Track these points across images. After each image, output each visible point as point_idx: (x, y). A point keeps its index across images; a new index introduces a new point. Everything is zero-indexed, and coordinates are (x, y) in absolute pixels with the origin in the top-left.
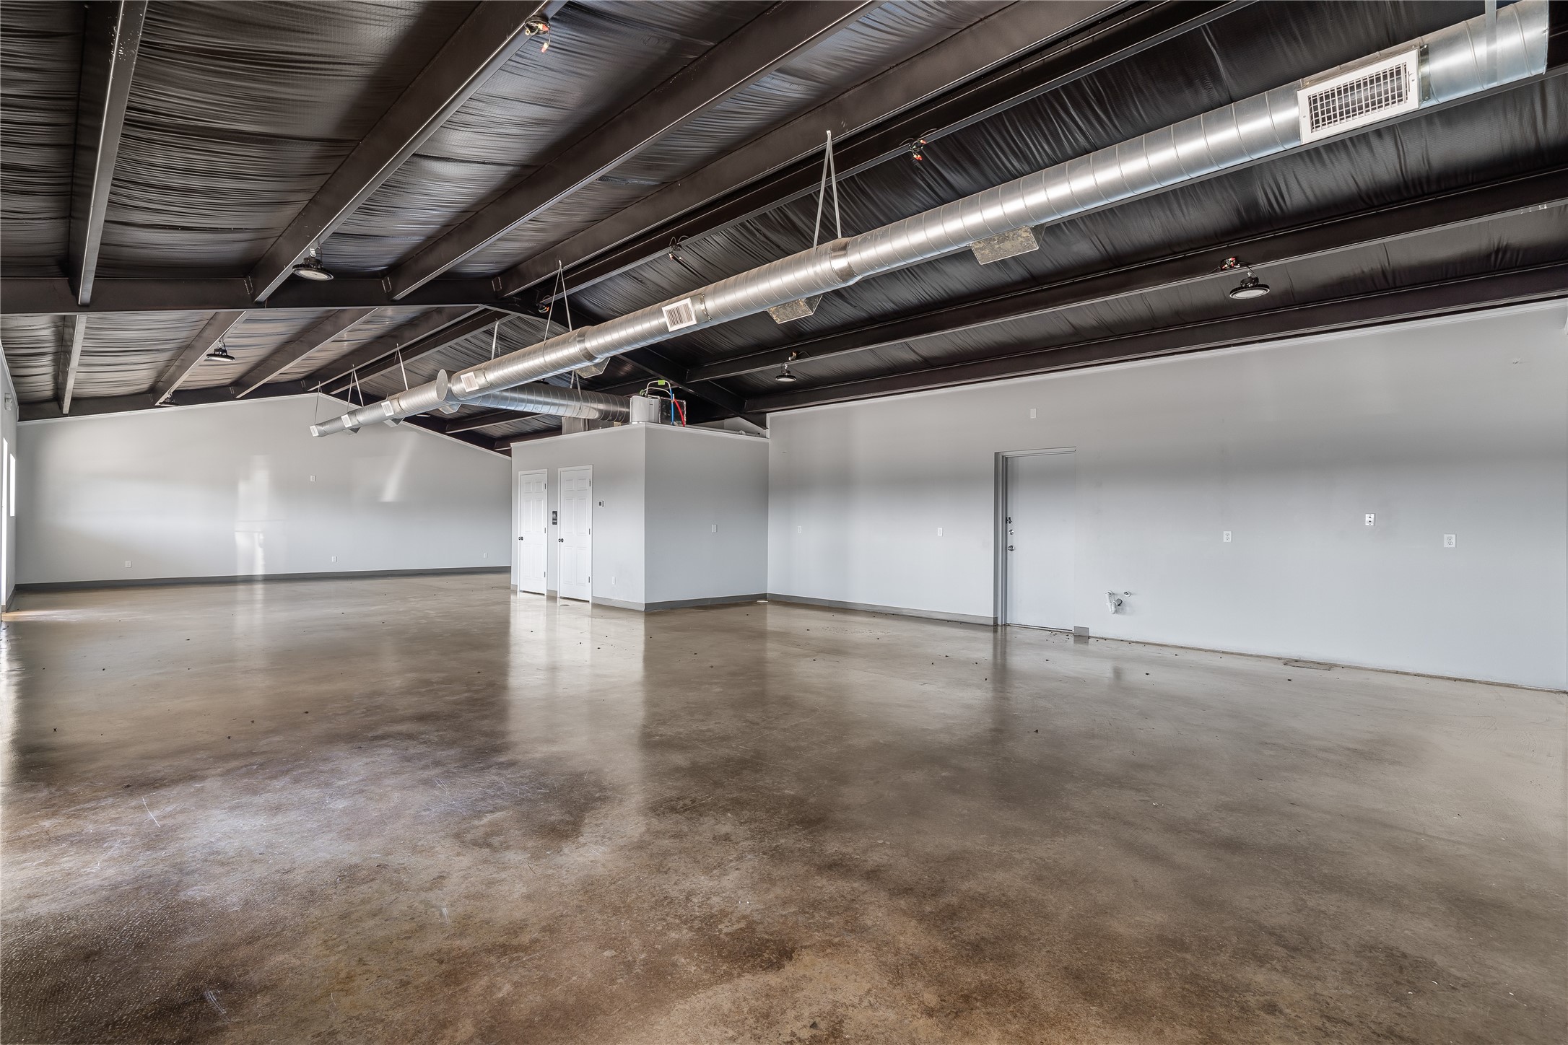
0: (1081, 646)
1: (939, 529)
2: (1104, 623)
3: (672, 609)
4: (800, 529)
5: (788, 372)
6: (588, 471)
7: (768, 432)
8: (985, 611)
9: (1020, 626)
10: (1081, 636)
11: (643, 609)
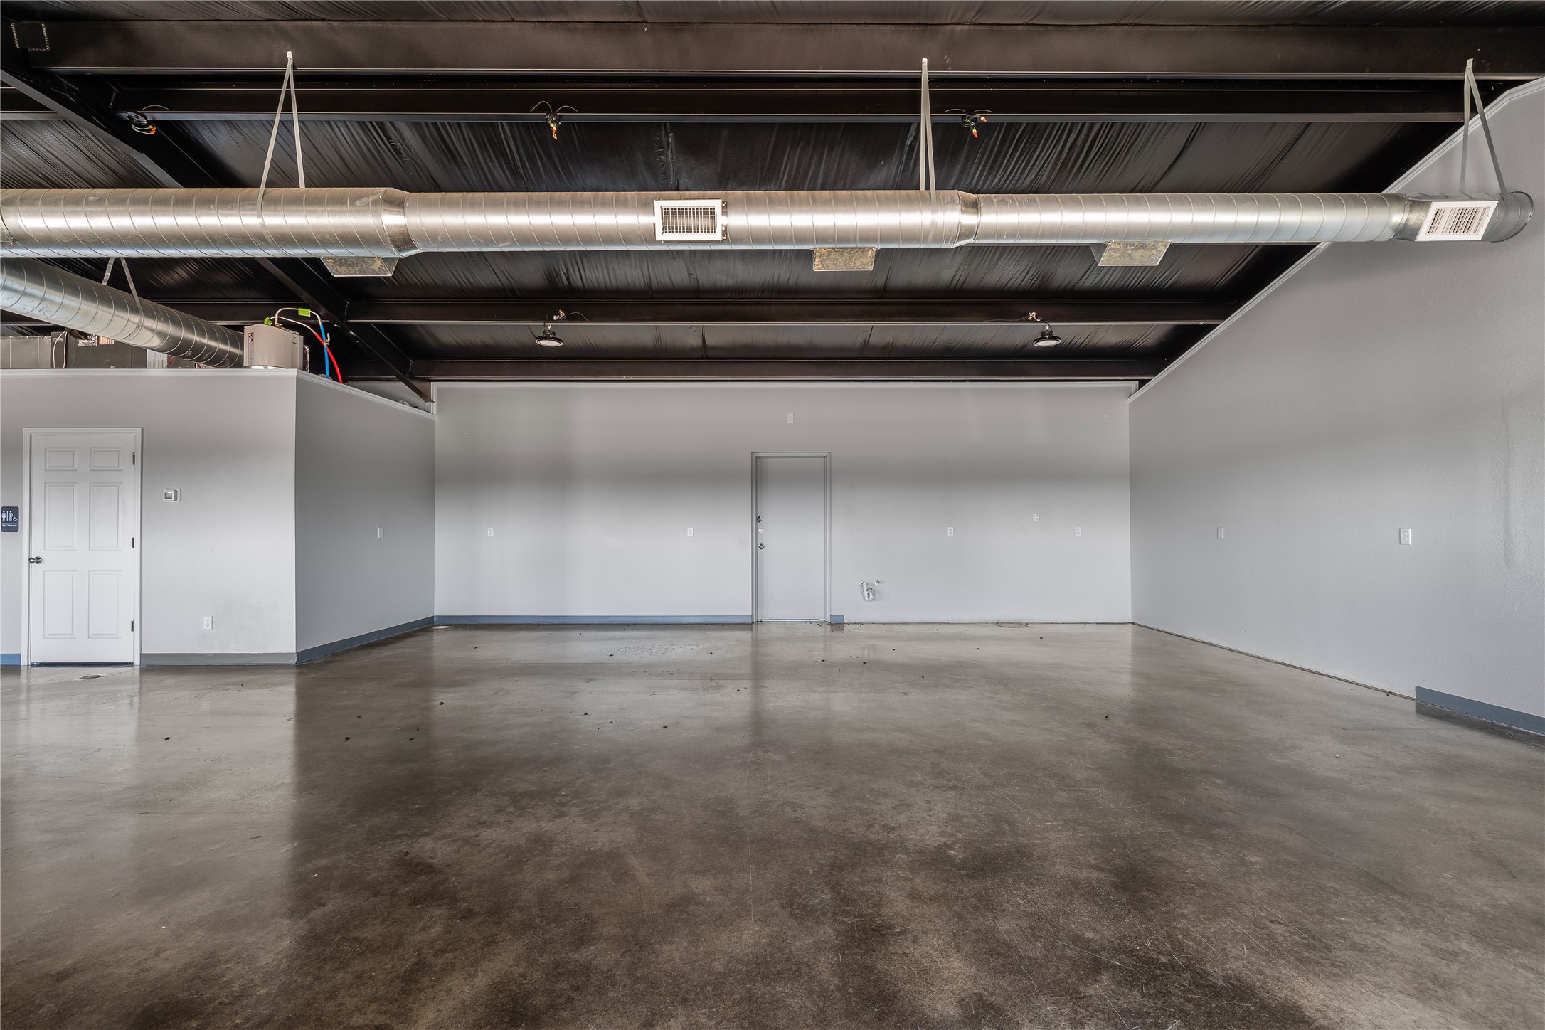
0: (836, 633)
1: (689, 529)
2: (855, 609)
3: (335, 655)
4: (490, 532)
5: (554, 334)
6: (130, 438)
7: (434, 406)
8: (743, 609)
9: (771, 621)
10: (837, 624)
11: (293, 661)
